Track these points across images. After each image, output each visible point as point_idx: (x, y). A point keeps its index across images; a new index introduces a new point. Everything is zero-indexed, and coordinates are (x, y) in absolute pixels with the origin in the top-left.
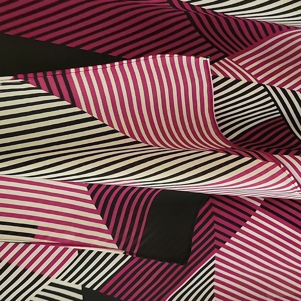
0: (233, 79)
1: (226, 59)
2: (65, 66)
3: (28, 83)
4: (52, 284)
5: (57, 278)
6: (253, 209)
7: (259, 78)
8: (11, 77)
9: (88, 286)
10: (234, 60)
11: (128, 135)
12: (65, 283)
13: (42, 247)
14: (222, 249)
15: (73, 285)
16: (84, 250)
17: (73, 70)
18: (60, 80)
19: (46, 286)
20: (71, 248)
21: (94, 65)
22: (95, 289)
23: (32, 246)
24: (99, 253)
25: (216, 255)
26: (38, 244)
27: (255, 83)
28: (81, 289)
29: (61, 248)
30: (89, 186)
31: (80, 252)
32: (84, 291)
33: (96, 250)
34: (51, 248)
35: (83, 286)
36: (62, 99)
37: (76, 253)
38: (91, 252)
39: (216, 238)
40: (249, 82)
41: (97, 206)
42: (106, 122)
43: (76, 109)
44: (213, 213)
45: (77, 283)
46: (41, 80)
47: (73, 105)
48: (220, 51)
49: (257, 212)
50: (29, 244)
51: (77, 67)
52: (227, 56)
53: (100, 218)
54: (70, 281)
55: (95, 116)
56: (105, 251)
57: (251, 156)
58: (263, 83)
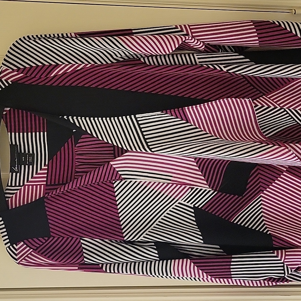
0: (266, 106)
1: (264, 96)
2: (183, 106)
3: (168, 114)
4: (179, 203)
5: (181, 200)
6: (282, 172)
7: (281, 105)
8: (161, 112)
9: (196, 206)
10: (268, 97)
11: (213, 135)
12: (185, 203)
13: (175, 185)
14: (265, 192)
15: (189, 204)
16: (194, 188)
17: (186, 108)
18: (181, 112)
19: (176, 204)
20: (188, 186)
21: (196, 105)
22: (200, 207)
23: (170, 185)
24: (201, 190)
25: (262, 194)
26: (173, 184)
27: (279, 108)
28: (193, 206)
29: (183, 186)
30: (195, 159)
31: (192, 189)
32: (194, 208)
33: (200, 188)
34: (179, 186)
35: (194, 205)
36: (182, 120)
37: (190, 190)
38: (197, 189)
39: (261, 186)
40: (276, 108)
41: (199, 168)
42: (203, 129)
43: (189, 124)
44: (259, 173)
45: (191, 204)
46: (173, 112)
47: (187, 122)
48: (261, 92)
49: (284, 173)
50: (169, 183)
51: (188, 106)
52: (264, 95)
53: (201, 174)
54: (188, 202)
55: (198, 126)
56: (204, 189)
57: (273, 144)
58: (284, 108)
